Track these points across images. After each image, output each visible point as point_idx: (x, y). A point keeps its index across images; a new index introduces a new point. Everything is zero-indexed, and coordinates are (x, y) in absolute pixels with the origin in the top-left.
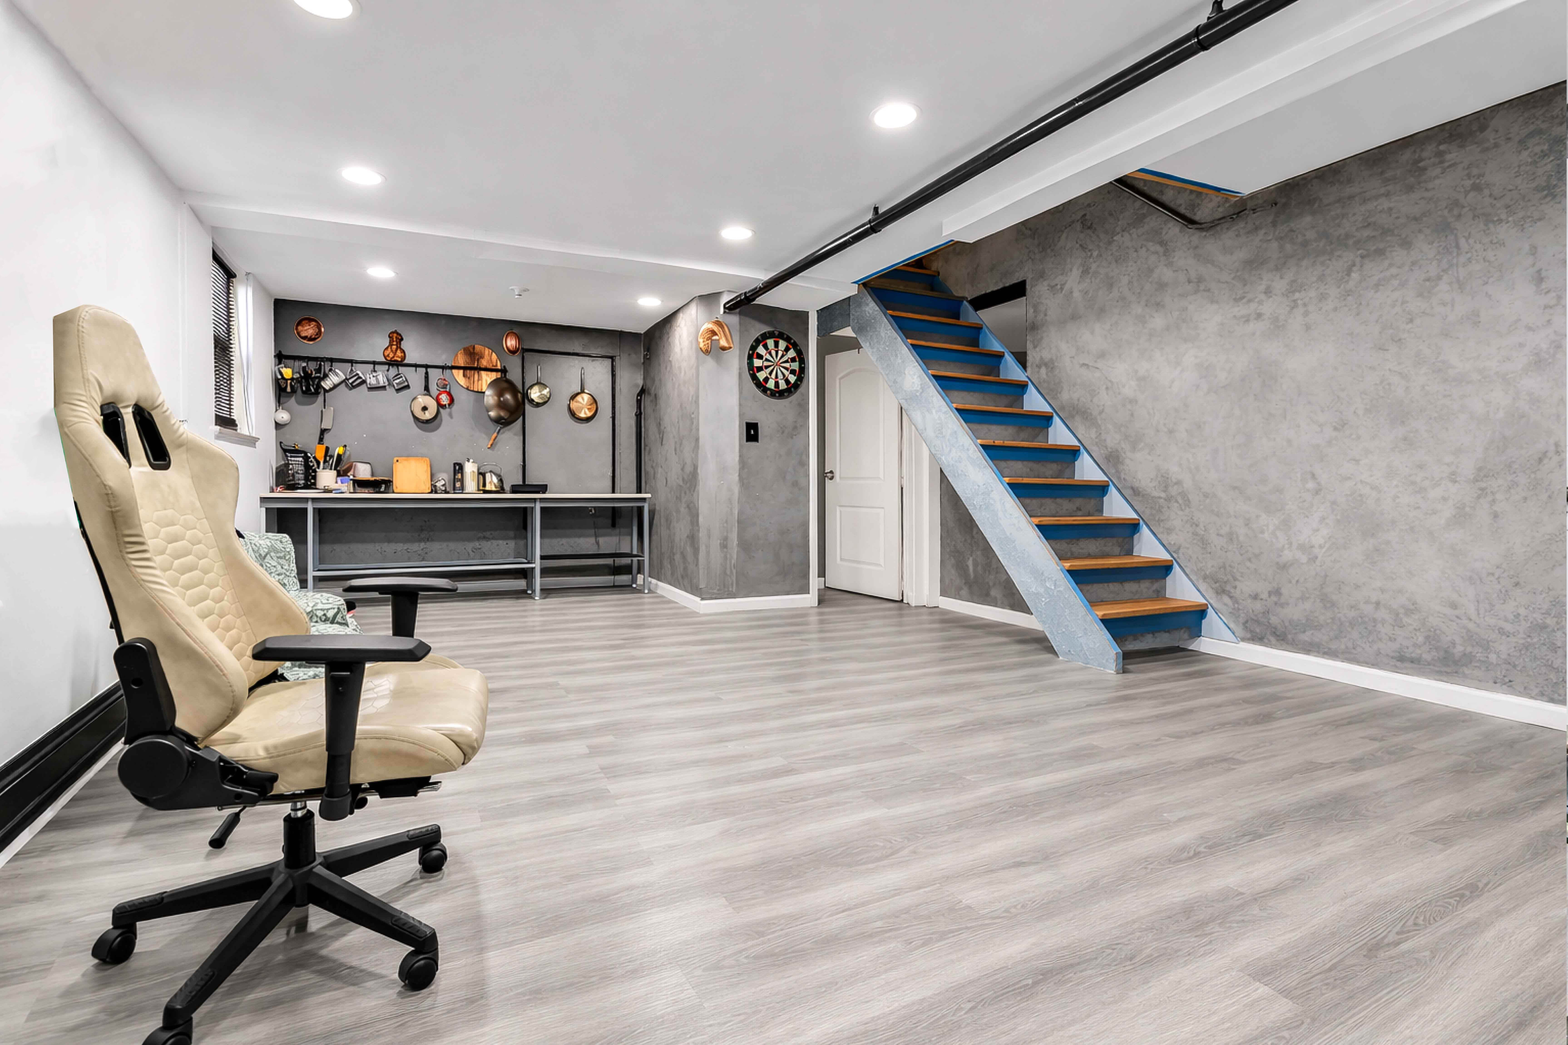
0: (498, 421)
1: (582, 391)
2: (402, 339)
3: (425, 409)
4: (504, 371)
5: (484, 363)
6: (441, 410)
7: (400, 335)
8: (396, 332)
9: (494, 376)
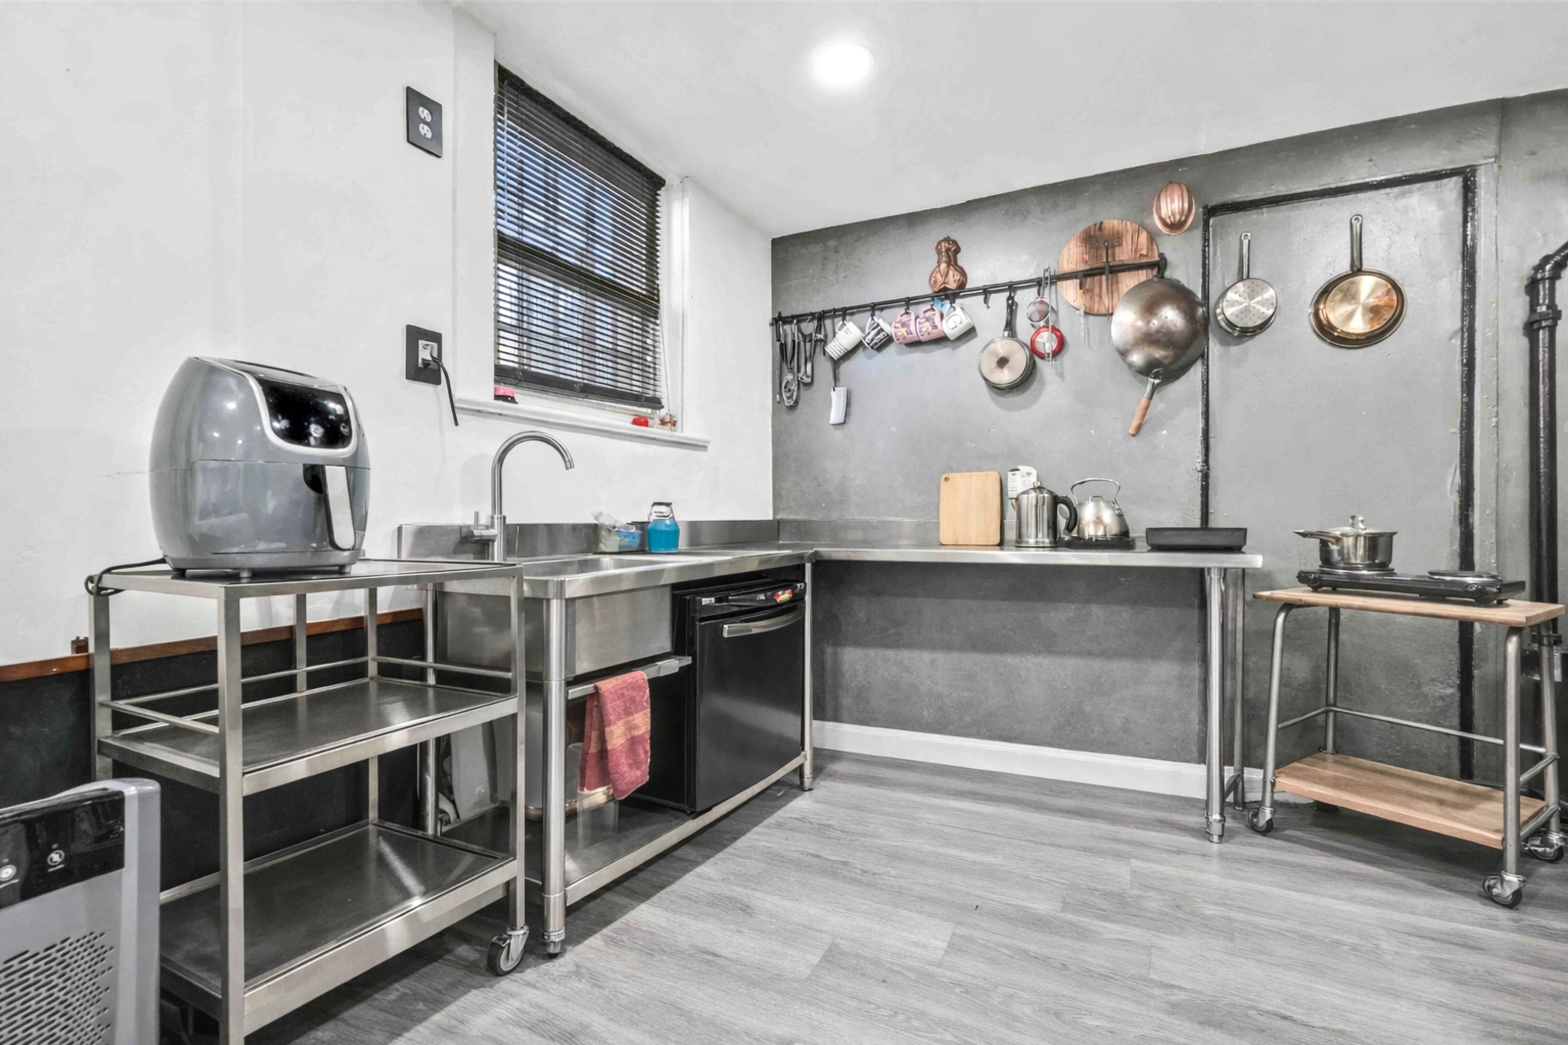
0: (1148, 369)
1: (1357, 270)
2: (958, 250)
3: (1003, 362)
4: (1160, 265)
5: (1124, 255)
6: (1038, 360)
7: (955, 242)
8: (947, 240)
9: (1143, 276)
